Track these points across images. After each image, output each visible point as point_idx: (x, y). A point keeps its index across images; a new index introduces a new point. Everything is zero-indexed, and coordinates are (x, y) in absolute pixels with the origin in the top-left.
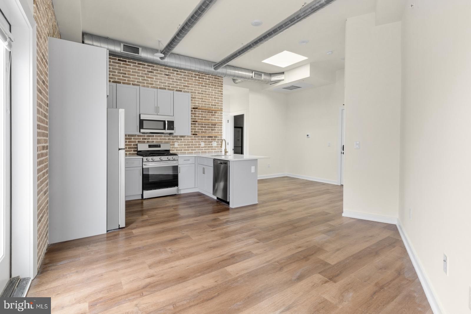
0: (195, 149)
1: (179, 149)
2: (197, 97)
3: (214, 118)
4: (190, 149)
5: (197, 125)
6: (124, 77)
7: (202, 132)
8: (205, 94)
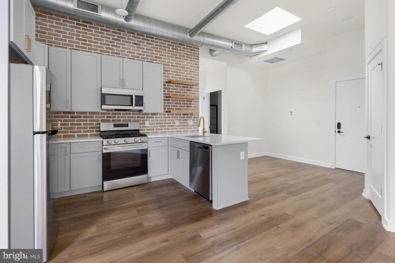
0: (168, 128)
1: (150, 128)
2: (170, 70)
3: (190, 93)
4: (163, 128)
5: (171, 101)
6: (84, 45)
7: (176, 109)
8: (179, 67)
